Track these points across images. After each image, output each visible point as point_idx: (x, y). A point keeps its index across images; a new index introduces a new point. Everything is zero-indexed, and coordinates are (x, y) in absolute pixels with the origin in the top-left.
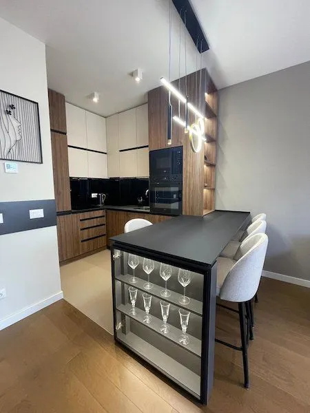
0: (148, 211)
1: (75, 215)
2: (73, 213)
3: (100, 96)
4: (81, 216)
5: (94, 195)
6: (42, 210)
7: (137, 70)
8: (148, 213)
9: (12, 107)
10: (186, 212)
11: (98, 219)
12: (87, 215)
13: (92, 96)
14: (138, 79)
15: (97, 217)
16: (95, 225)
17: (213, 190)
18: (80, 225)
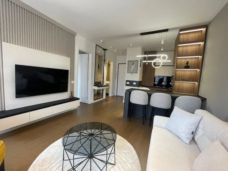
6: (136, 83)
9: (133, 63)
14: (162, 43)
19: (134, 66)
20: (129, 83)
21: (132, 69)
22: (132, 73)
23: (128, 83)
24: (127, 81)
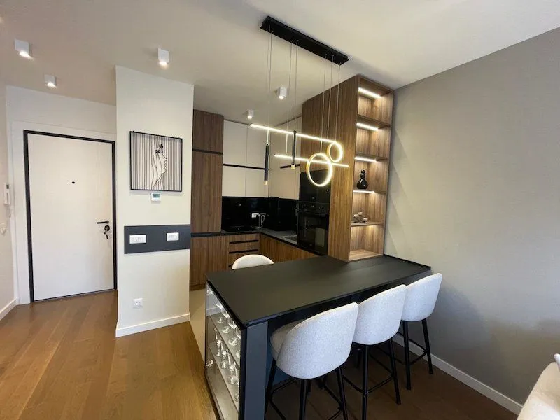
0: (296, 243)
1: (225, 237)
2: (225, 234)
3: (255, 114)
4: (231, 238)
5: (254, 215)
6: (178, 234)
7: (280, 88)
8: (294, 245)
9: (161, 146)
10: (331, 252)
11: (250, 243)
12: (237, 238)
13: (247, 114)
14: (281, 97)
15: (248, 242)
16: (246, 250)
17: (383, 226)
18: (230, 248)
19: (163, 160)
20: (144, 236)
21: (155, 175)
22: (155, 191)
23: (140, 239)
24: (130, 231)
